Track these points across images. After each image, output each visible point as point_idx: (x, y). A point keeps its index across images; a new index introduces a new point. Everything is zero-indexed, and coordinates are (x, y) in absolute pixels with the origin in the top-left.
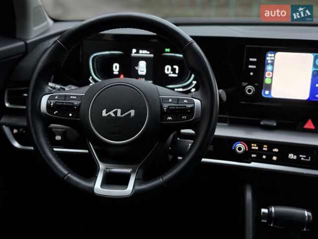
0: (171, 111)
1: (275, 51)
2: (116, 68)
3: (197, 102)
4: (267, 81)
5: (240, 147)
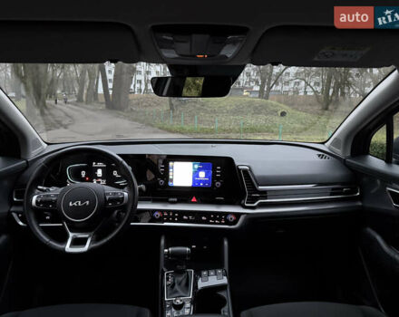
0: (111, 200)
1: (173, 161)
2: (83, 174)
3: (126, 194)
4: (171, 177)
5: (157, 215)
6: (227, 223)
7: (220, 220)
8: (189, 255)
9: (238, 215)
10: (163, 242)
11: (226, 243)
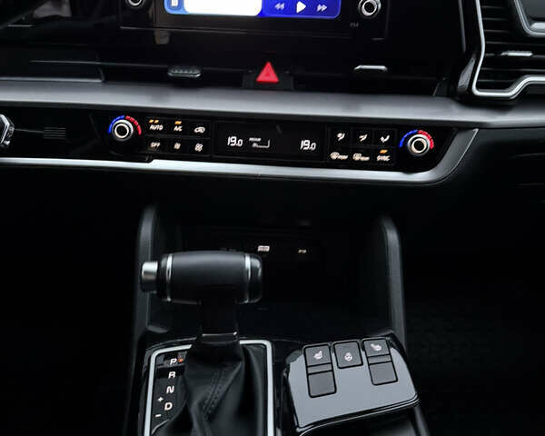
6: (404, 161)
7: (373, 153)
8: (255, 286)
9: (442, 133)
10: (146, 230)
11: (392, 237)
